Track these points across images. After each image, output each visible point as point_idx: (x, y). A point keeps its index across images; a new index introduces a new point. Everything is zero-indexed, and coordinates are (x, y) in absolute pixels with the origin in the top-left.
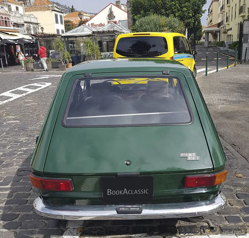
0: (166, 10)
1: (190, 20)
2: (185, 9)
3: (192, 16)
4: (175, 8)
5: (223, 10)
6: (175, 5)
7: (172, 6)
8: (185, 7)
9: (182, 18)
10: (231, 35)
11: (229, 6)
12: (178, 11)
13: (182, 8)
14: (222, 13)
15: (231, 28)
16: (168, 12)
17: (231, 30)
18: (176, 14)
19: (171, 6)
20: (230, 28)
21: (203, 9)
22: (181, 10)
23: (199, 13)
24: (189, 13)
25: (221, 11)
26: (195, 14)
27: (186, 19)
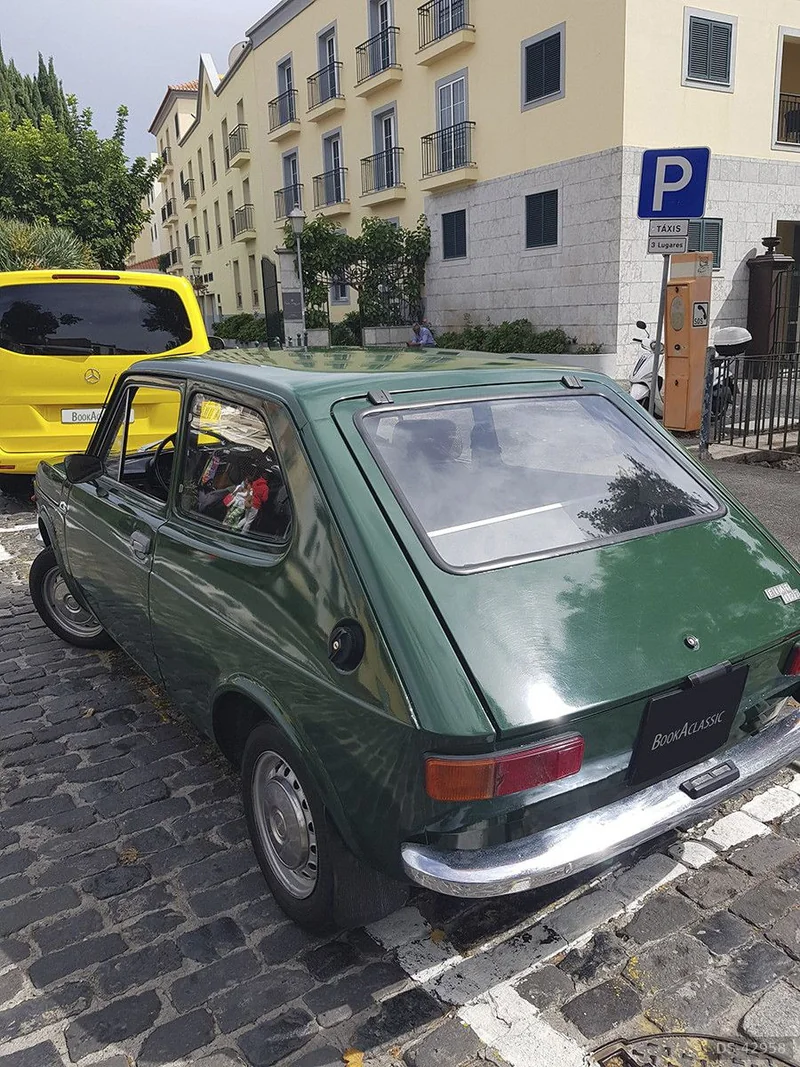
0: (19, 200)
1: (109, 240)
2: (88, 202)
3: (114, 227)
4: (51, 197)
5: (171, 218)
6: (49, 186)
7: (40, 188)
8: (89, 195)
9: (83, 232)
10: (213, 295)
11: (193, 207)
12: (65, 206)
13: (73, 196)
14: (169, 227)
15: (211, 275)
16: (25, 206)
17: (211, 279)
18: (58, 216)
19: (34, 188)
20: (208, 273)
21: (144, 206)
22: (76, 206)
23: (132, 221)
24: (103, 217)
25: (164, 219)
26: (123, 223)
27: (95, 236)
